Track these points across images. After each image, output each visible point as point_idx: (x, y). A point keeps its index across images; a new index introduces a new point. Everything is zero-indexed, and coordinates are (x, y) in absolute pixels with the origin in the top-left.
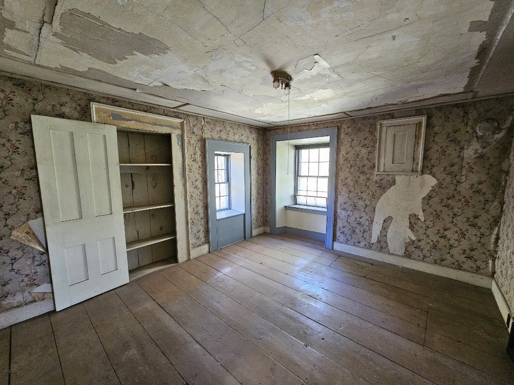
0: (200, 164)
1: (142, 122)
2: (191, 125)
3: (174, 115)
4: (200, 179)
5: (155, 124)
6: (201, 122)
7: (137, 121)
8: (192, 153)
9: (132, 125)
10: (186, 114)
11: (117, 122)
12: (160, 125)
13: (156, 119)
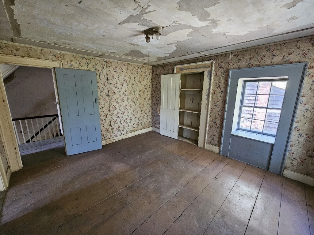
0: (222, 89)
1: (191, 69)
2: (220, 62)
3: (208, 59)
4: (221, 100)
5: (196, 68)
6: (229, 57)
7: (189, 69)
8: (217, 82)
9: (187, 71)
10: (217, 55)
11: (181, 72)
12: (199, 68)
13: (197, 65)
